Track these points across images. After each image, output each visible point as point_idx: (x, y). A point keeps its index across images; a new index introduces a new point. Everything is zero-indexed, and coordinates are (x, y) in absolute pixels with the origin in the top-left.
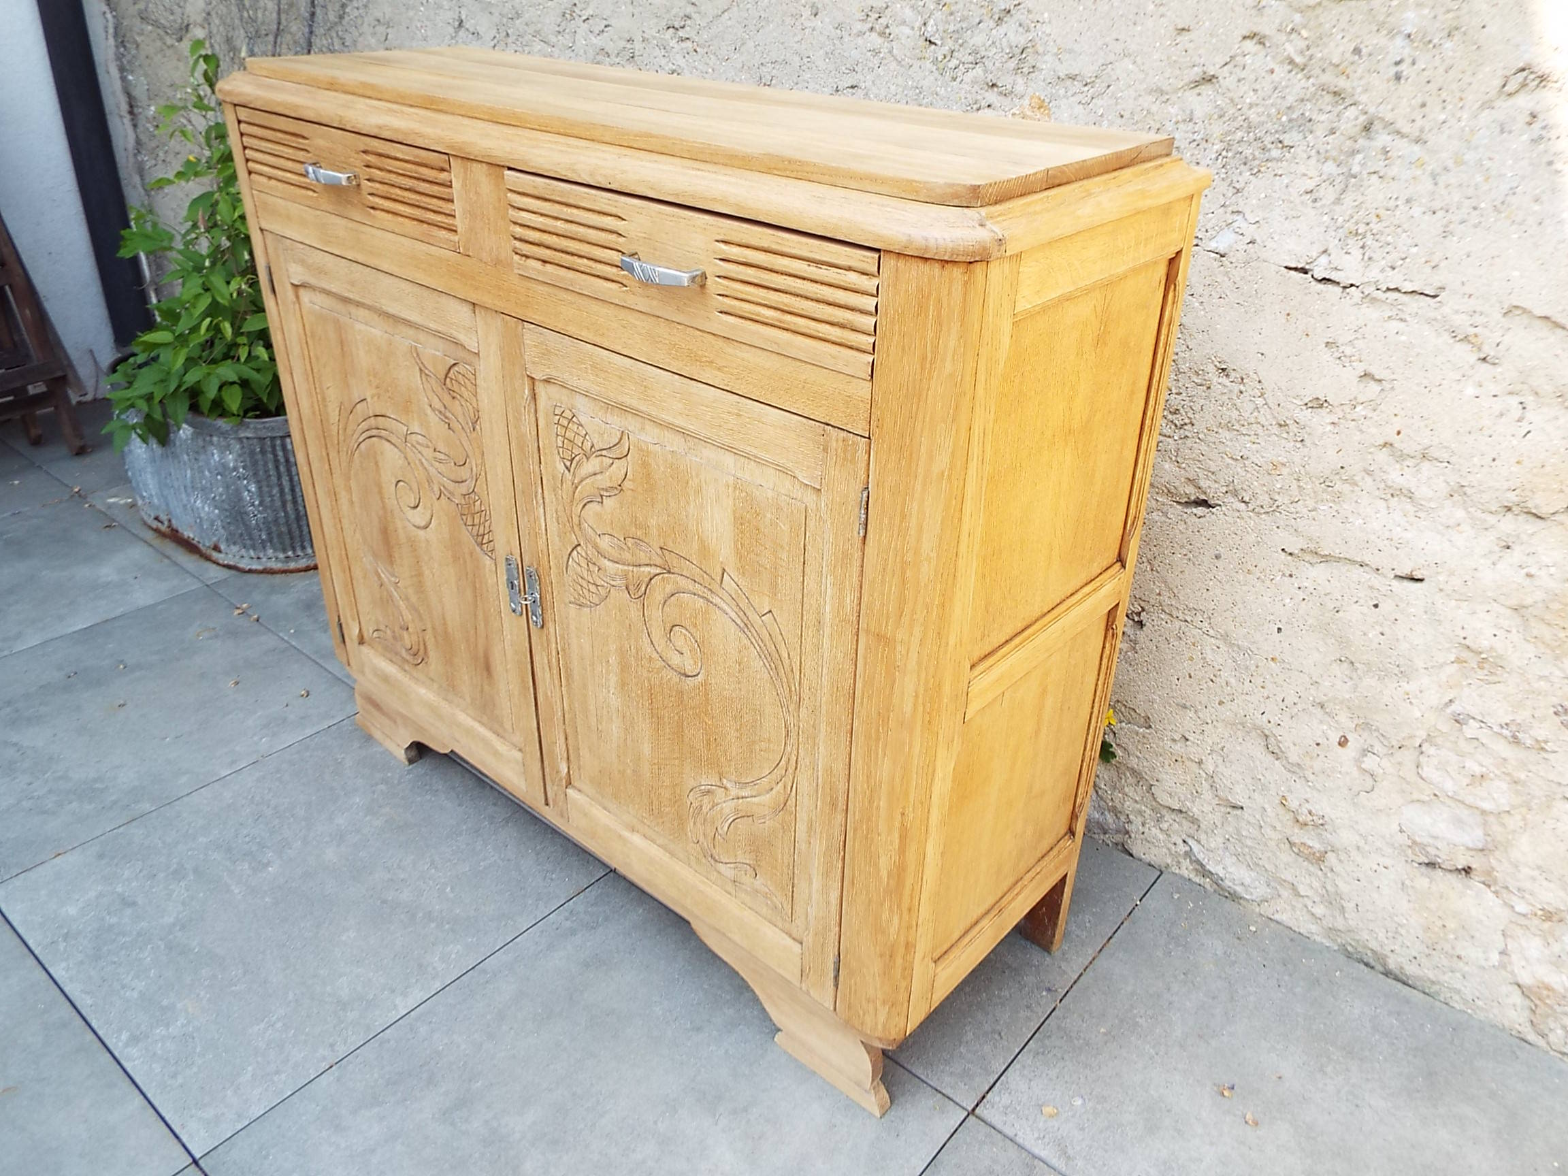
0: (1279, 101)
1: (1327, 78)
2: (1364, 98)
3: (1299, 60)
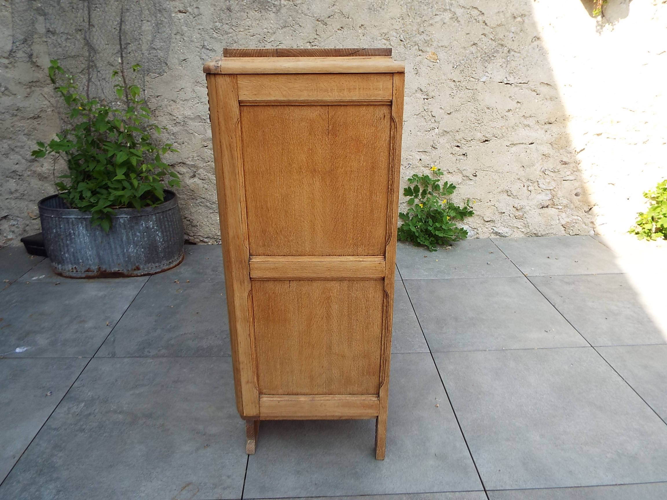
0: (491, 47)
1: (500, 42)
2: (507, 45)
3: (493, 38)
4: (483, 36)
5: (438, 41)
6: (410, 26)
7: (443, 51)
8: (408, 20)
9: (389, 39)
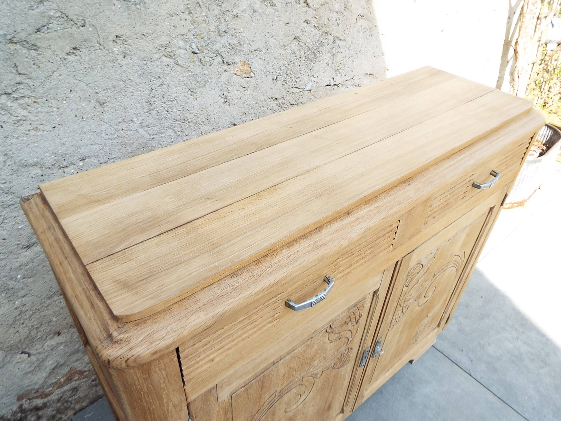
0: (315, 39)
1: (324, 29)
2: (333, 33)
3: (316, 25)
4: (305, 24)
5: (249, 43)
6: (204, 25)
7: (258, 58)
8: (200, 15)
9: (174, 55)
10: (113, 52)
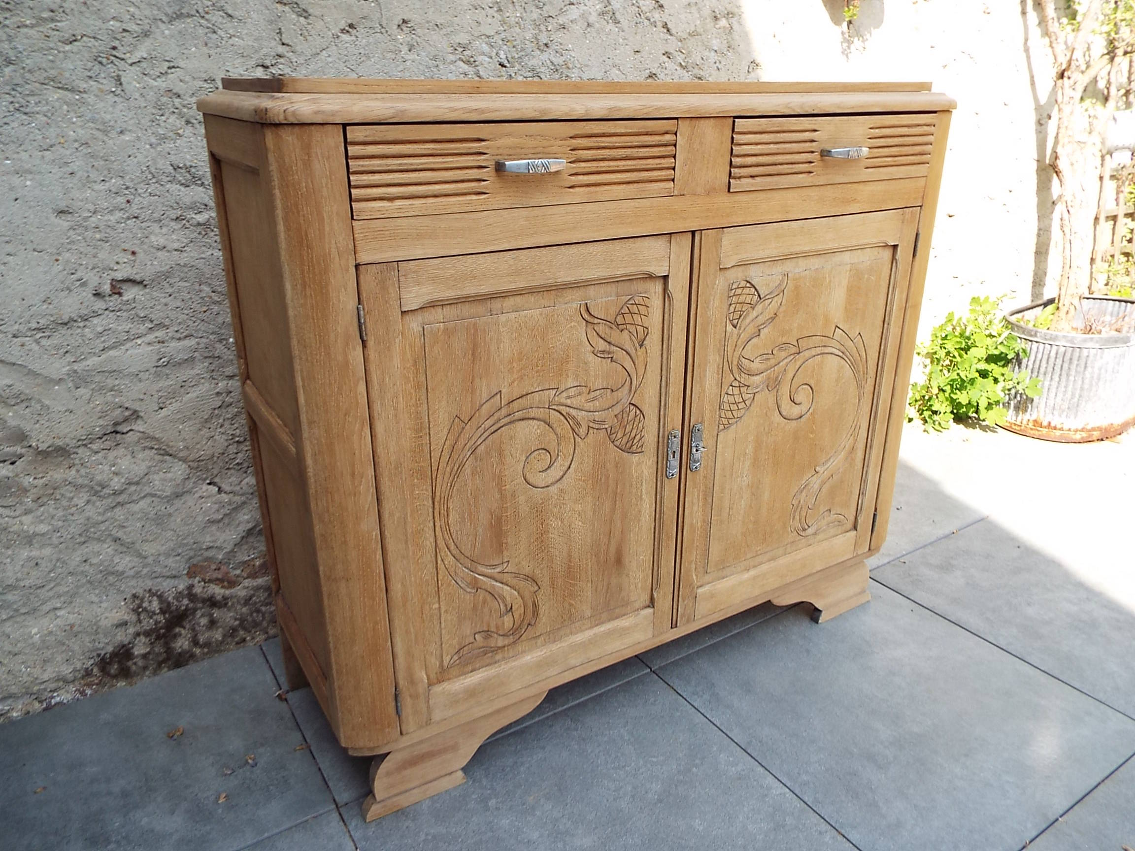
3: (683, 63)
4: (665, 58)
5: (580, 68)
6: (517, 30)
8: (513, 14)
9: (474, 61)
10: (395, 40)
